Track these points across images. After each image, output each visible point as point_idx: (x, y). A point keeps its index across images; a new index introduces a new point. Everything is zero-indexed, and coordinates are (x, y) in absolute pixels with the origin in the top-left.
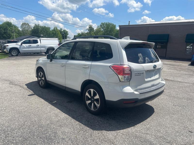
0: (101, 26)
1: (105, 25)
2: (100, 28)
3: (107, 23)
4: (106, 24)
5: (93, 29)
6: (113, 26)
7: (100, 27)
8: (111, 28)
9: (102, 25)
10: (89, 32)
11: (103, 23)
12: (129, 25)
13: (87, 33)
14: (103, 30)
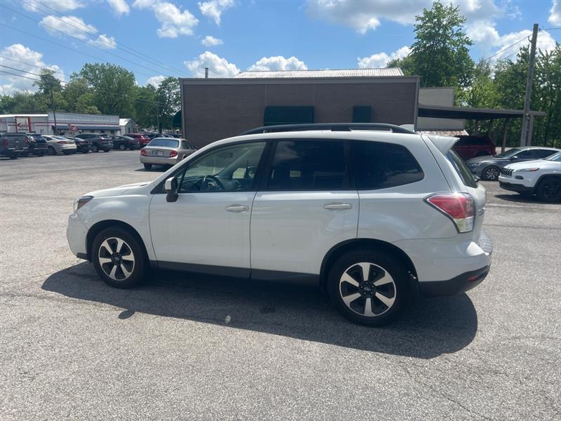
0: (85, 73)
1: (97, 72)
2: (82, 81)
3: (105, 64)
4: (103, 70)
5: (58, 82)
6: (125, 76)
7: (82, 77)
8: (119, 84)
9: (89, 71)
10: (42, 91)
11: (90, 67)
12: (206, 79)
13: (37, 95)
14: (92, 86)
